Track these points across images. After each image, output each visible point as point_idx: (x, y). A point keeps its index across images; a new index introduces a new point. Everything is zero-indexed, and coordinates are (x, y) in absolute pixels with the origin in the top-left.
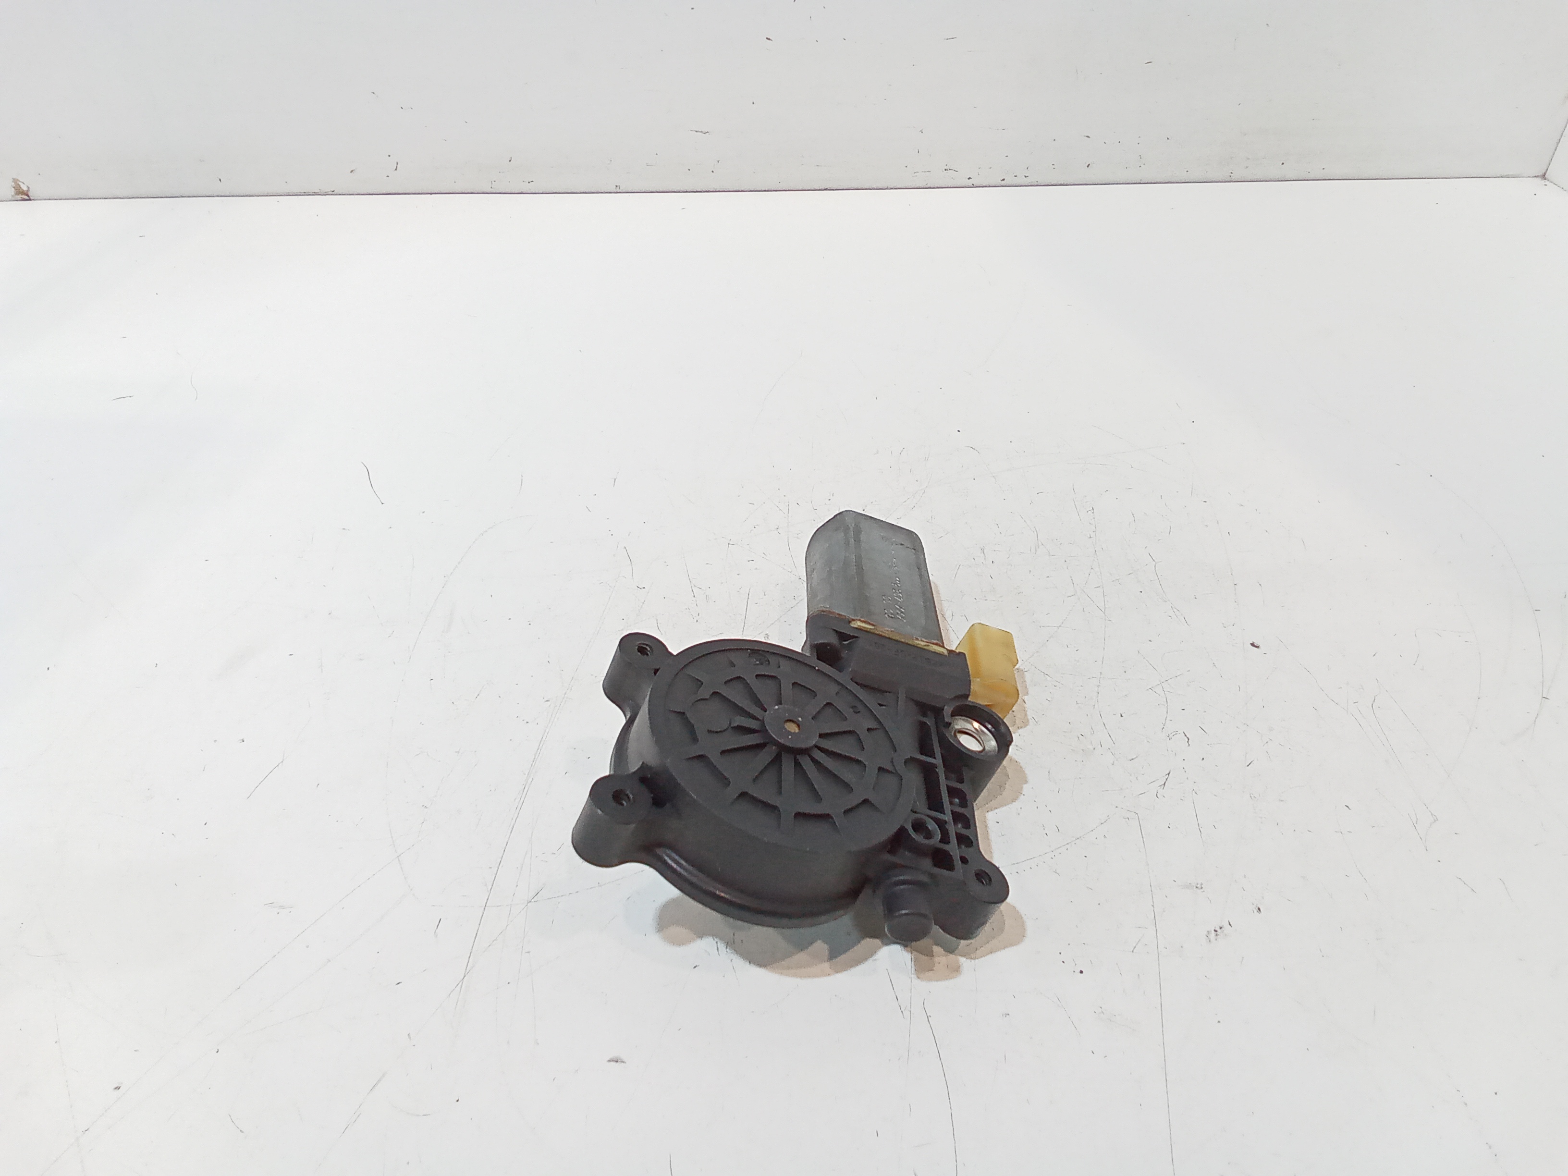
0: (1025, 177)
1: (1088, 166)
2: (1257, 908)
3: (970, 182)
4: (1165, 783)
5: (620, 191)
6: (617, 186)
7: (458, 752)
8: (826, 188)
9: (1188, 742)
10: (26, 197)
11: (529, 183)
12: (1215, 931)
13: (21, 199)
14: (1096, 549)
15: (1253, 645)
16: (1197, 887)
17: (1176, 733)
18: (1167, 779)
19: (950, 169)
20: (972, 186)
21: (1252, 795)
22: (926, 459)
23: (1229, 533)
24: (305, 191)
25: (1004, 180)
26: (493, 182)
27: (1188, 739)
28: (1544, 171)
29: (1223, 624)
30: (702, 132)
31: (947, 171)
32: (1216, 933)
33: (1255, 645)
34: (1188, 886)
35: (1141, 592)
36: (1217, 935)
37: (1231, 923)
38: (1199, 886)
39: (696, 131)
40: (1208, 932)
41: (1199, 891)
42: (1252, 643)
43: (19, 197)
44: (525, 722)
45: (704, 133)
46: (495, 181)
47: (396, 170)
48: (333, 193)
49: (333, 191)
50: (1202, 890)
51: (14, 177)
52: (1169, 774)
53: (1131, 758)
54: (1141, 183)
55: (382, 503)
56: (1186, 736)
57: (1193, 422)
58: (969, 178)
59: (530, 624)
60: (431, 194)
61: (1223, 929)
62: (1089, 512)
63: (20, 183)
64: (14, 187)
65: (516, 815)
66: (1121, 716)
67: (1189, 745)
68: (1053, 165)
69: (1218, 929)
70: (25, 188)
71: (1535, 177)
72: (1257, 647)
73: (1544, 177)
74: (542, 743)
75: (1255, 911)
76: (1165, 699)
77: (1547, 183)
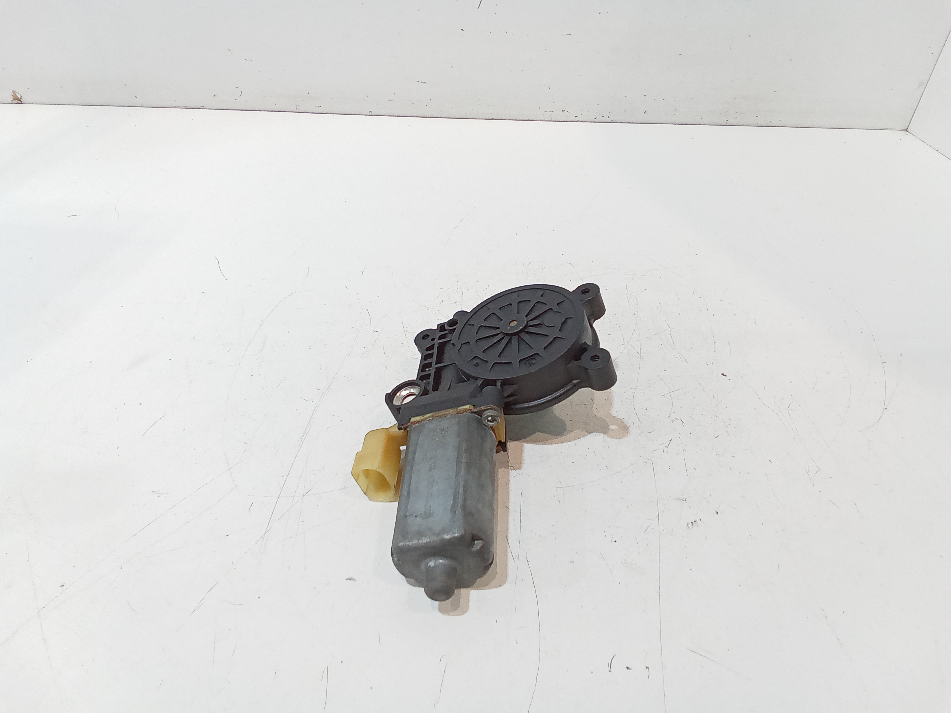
0: (608, 117)
1: (645, 113)
2: (716, 512)
3: (576, 119)
4: (668, 445)
5: (372, 114)
6: (370, 111)
7: (266, 415)
8: (493, 118)
9: (683, 424)
10: (20, 102)
11: (319, 107)
12: (692, 523)
13: (16, 103)
14: (637, 320)
15: (723, 374)
16: (683, 500)
17: (676, 419)
18: (669, 443)
19: (565, 111)
20: (577, 121)
21: (717, 453)
22: (543, 268)
23: (713, 315)
24: (186, 106)
25: (596, 118)
26: (298, 106)
27: (683, 423)
28: (906, 128)
29: (707, 363)
30: (421, 82)
31: (563, 112)
32: (692, 524)
33: (724, 374)
34: (679, 499)
35: (662, 344)
36: (692, 525)
37: (701, 519)
38: (684, 499)
39: (418, 82)
40: (688, 523)
41: (684, 502)
42: (722, 373)
43: (16, 101)
44: (305, 400)
45: (423, 83)
46: (298, 105)
47: (241, 96)
48: (203, 108)
49: (203, 107)
50: (686, 501)
51: (13, 90)
52: (671, 440)
53: (650, 431)
54: (675, 124)
55: (226, 280)
56: (681, 420)
57: (697, 255)
58: (576, 117)
59: (310, 348)
60: (261, 111)
61: (696, 522)
62: (635, 301)
63: (17, 94)
64: (13, 96)
65: (298, 450)
66: (646, 409)
67: (683, 426)
68: (625, 111)
69: (693, 522)
70: (19, 97)
71: (902, 130)
72: (725, 376)
73: (906, 130)
74: (315, 412)
75: (715, 513)
76: (671, 402)
77: (908, 133)
